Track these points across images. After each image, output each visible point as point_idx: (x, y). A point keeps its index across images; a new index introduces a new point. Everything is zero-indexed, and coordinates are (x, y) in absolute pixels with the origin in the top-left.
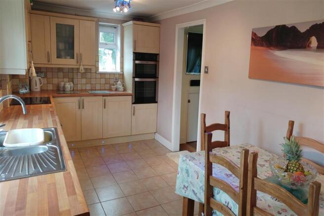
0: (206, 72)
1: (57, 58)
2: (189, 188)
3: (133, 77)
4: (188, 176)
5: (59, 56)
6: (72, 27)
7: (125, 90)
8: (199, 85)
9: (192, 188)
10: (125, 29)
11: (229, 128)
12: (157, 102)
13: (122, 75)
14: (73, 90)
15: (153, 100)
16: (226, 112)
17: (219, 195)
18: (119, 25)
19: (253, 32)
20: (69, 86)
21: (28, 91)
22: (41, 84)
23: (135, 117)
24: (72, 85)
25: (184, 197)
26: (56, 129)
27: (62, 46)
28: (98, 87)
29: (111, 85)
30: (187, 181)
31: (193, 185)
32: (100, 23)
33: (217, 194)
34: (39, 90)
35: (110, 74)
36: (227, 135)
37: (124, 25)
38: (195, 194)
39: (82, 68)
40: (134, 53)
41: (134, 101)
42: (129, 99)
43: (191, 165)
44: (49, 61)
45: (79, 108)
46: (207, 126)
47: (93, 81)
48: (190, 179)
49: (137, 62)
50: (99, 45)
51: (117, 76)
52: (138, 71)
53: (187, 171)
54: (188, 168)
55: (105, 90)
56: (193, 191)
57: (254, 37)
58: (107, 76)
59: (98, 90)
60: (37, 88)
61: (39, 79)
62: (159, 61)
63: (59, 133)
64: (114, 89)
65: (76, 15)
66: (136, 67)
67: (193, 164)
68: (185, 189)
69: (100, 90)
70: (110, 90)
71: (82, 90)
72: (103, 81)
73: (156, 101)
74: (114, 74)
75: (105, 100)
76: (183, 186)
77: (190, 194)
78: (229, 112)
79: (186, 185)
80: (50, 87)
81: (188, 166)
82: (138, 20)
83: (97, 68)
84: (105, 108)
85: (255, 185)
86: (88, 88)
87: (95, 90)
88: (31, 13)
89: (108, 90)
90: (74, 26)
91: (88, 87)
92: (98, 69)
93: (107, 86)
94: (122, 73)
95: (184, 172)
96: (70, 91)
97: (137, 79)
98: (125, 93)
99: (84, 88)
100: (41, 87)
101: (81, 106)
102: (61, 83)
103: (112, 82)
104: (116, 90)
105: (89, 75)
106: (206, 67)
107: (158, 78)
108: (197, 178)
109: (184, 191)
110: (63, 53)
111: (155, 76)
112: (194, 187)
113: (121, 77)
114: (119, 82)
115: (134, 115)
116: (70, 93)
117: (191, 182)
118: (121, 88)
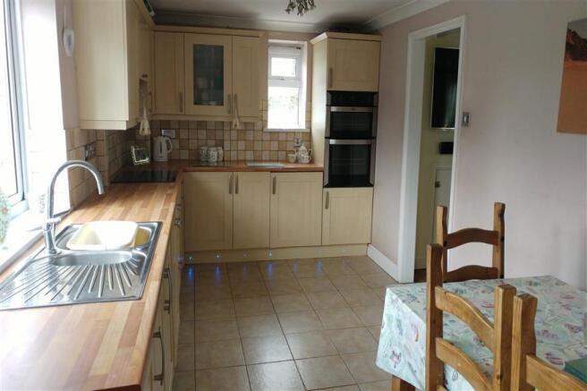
0: (466, 124)
1: (195, 103)
2: (402, 359)
3: (326, 138)
4: (401, 333)
5: (198, 101)
6: (220, 49)
7: (312, 161)
8: (451, 152)
9: (408, 359)
10: (315, 49)
11: (503, 239)
12: (372, 185)
13: (308, 135)
14: (223, 161)
15: (365, 180)
16: (496, 204)
17: (456, 382)
18: (306, 42)
19: (569, 31)
20: (215, 154)
21: (147, 160)
22: (169, 149)
23: (328, 210)
24: (221, 152)
25: (394, 376)
26: (160, 224)
27: (202, 83)
28: (265, 155)
29: (288, 152)
30: (399, 343)
31: (409, 354)
32: (270, 41)
33: (454, 380)
34: (165, 159)
35: (287, 133)
36: (498, 255)
37: (314, 41)
38: (414, 372)
39: (236, 121)
40: (328, 91)
41: (327, 182)
42: (319, 179)
43: (405, 310)
44: (181, 111)
45: (230, 193)
46: (449, 232)
47: (258, 146)
48: (404, 341)
49: (334, 109)
50: (269, 81)
51: (300, 136)
52: (336, 126)
53: (399, 325)
54: (401, 317)
55: (278, 161)
56: (410, 365)
57: (571, 42)
58: (282, 137)
59: (266, 161)
60: (163, 156)
61: (167, 142)
62: (377, 107)
63: (162, 231)
64: (292, 161)
65: (228, 28)
66: (332, 118)
67: (410, 310)
68: (395, 359)
69: (270, 161)
70: (287, 161)
71: (238, 161)
72: (275, 145)
73: (371, 182)
74: (293, 133)
75: (275, 179)
76: (390, 354)
77: (404, 371)
78: (503, 206)
79: (398, 352)
80: (185, 155)
81: (400, 314)
82: (339, 31)
83: (265, 122)
84: (274, 193)
85: (529, 374)
86: (248, 158)
87: (261, 161)
88: (155, 31)
89: (282, 161)
90: (222, 47)
91: (249, 156)
92: (266, 124)
93: (282, 155)
94: (309, 130)
95: (394, 324)
96: (217, 162)
97: (332, 142)
98: (312, 166)
99: (241, 158)
100: (169, 155)
101: (234, 188)
102: (203, 148)
103: (290, 146)
104: (297, 161)
105: (250, 136)
106: (466, 115)
107: (375, 138)
108: (417, 340)
109: (392, 363)
110: (205, 96)
111: (369, 134)
112: (411, 358)
113: (307, 138)
114: (303, 148)
115: (327, 207)
116: (216, 164)
117: (405, 346)
118: (305, 157)
